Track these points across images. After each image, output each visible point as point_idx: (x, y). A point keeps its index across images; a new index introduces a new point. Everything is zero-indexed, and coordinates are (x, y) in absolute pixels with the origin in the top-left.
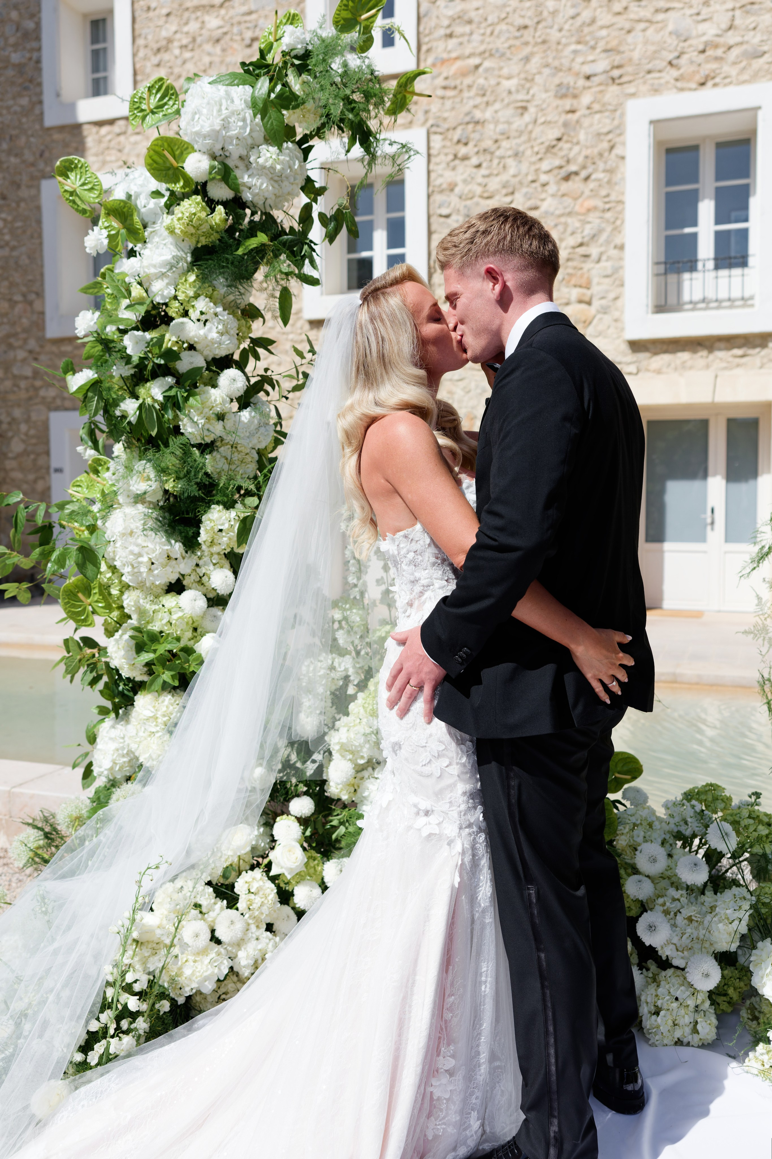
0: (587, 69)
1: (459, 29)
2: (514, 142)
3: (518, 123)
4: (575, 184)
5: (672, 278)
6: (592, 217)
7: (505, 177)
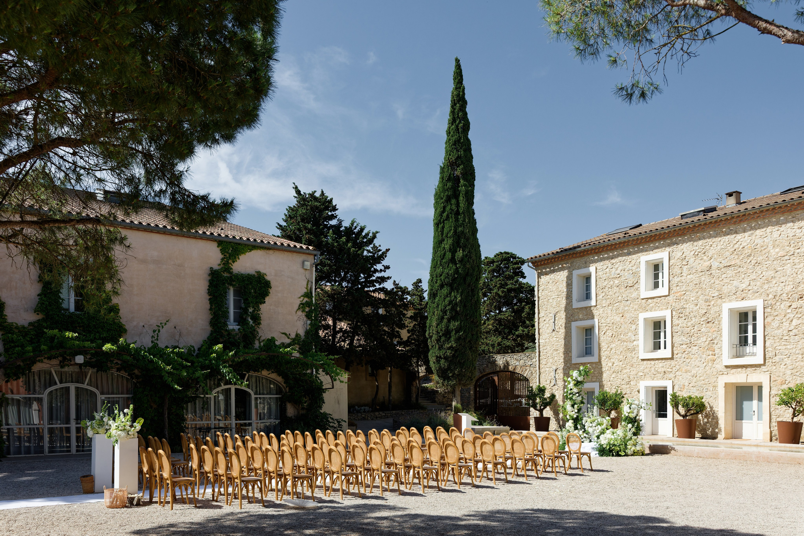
0: (713, 295)
1: (680, 284)
2: (694, 313)
3: (695, 308)
4: (710, 324)
5: (741, 348)
6: (714, 333)
7: (692, 322)
